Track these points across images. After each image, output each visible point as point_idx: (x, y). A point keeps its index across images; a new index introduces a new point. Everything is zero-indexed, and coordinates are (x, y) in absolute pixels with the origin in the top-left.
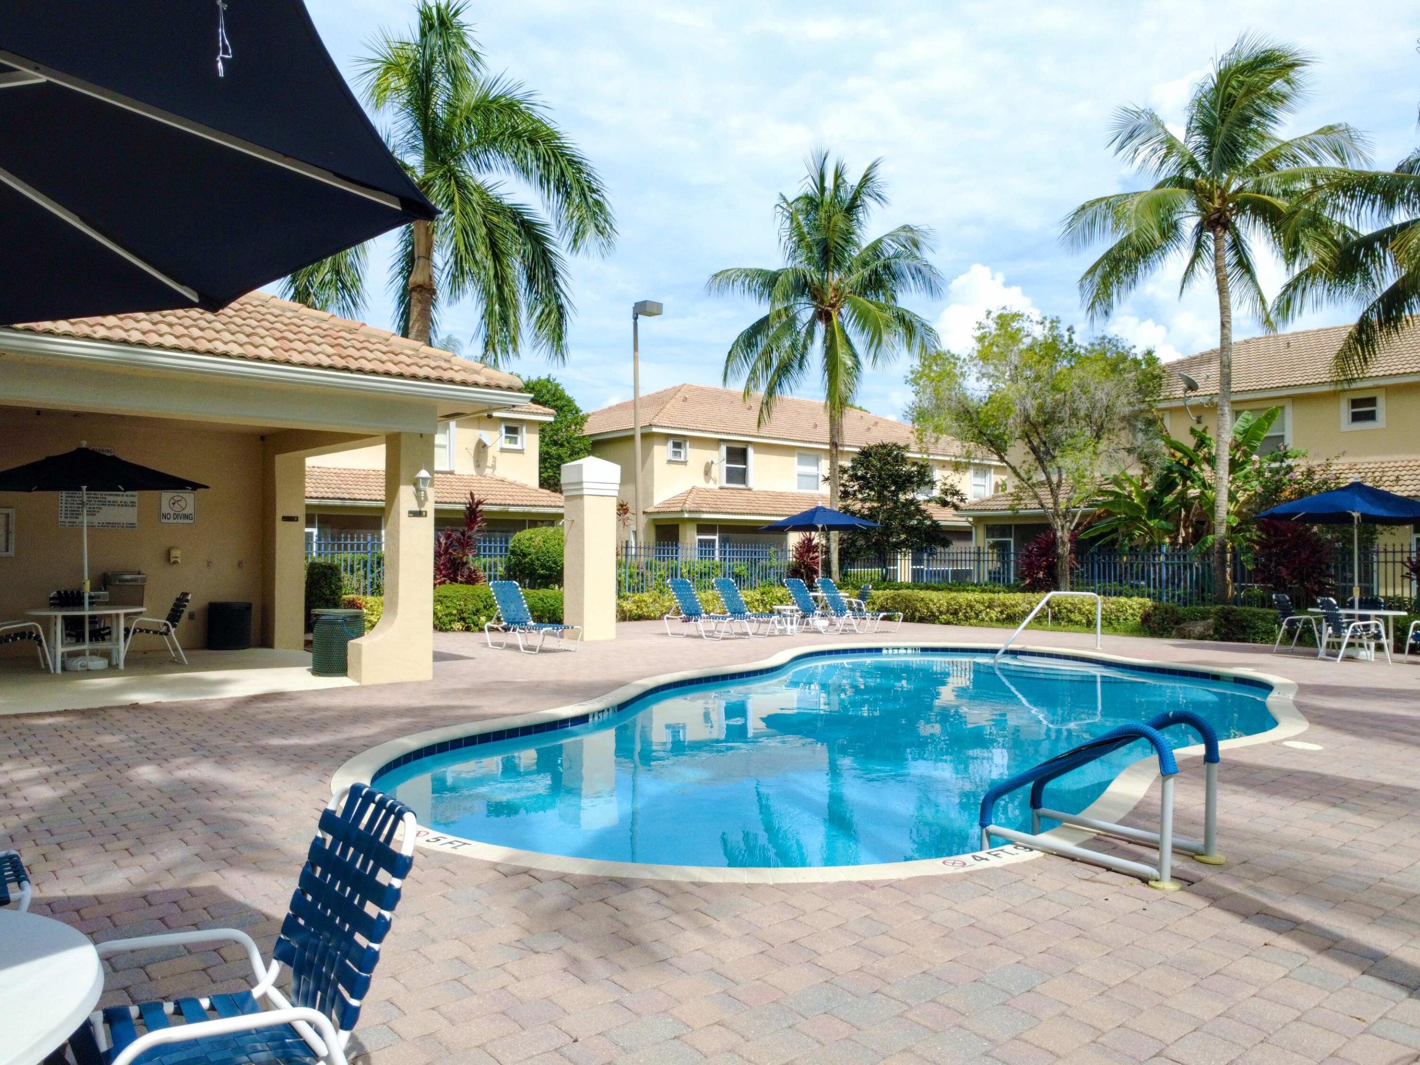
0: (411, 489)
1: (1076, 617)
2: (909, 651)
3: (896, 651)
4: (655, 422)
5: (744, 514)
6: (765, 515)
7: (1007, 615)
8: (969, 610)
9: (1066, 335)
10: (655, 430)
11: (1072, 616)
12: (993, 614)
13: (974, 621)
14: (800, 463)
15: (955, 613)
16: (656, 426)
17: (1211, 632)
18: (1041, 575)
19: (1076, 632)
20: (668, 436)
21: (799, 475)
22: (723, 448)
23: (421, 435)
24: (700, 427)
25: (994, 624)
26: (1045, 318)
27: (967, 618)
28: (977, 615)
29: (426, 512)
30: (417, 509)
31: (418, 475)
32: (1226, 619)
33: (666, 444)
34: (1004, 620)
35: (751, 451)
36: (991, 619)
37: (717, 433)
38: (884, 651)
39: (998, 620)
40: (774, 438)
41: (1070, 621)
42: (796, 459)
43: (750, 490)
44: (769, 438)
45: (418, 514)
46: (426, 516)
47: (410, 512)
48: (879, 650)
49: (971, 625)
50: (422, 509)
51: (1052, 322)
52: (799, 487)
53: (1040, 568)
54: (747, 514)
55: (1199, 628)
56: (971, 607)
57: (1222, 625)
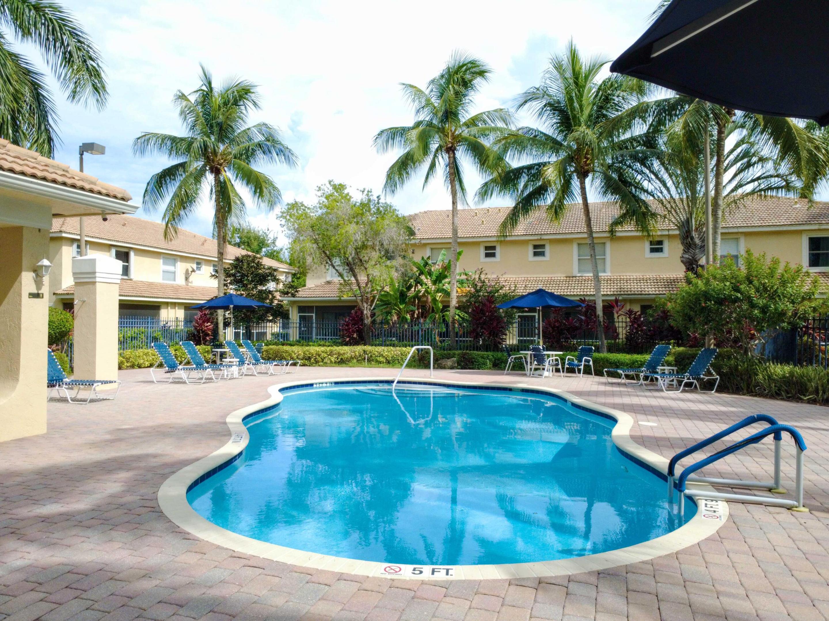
0: (32, 275)
1: (381, 359)
2: (328, 385)
3: (321, 385)
4: (63, 229)
5: (133, 296)
6: (147, 297)
7: (342, 359)
8: (317, 357)
9: (376, 199)
10: (64, 235)
11: (378, 359)
12: (333, 359)
13: (321, 363)
14: (164, 263)
15: (309, 359)
16: (65, 232)
17: (456, 365)
18: (355, 336)
19: (383, 367)
20: (73, 240)
21: (163, 271)
22: (113, 251)
23: (39, 230)
24: (97, 235)
25: (334, 365)
26: (364, 189)
27: (317, 362)
28: (323, 360)
29: (43, 294)
30: (35, 291)
31: (40, 264)
32: (464, 358)
33: (71, 245)
34: (339, 362)
35: (132, 254)
36: (331, 362)
37: (110, 240)
38: (315, 386)
39: (335, 362)
40: (148, 246)
41: (377, 361)
42: (161, 261)
43: (131, 280)
44: (145, 246)
45: (37, 296)
46: (43, 297)
47: (30, 294)
48: (312, 385)
49: (319, 366)
50: (40, 292)
51: (368, 191)
52: (163, 279)
53: (354, 332)
54: (135, 296)
55: (449, 363)
56: (319, 355)
57: (461, 361)
